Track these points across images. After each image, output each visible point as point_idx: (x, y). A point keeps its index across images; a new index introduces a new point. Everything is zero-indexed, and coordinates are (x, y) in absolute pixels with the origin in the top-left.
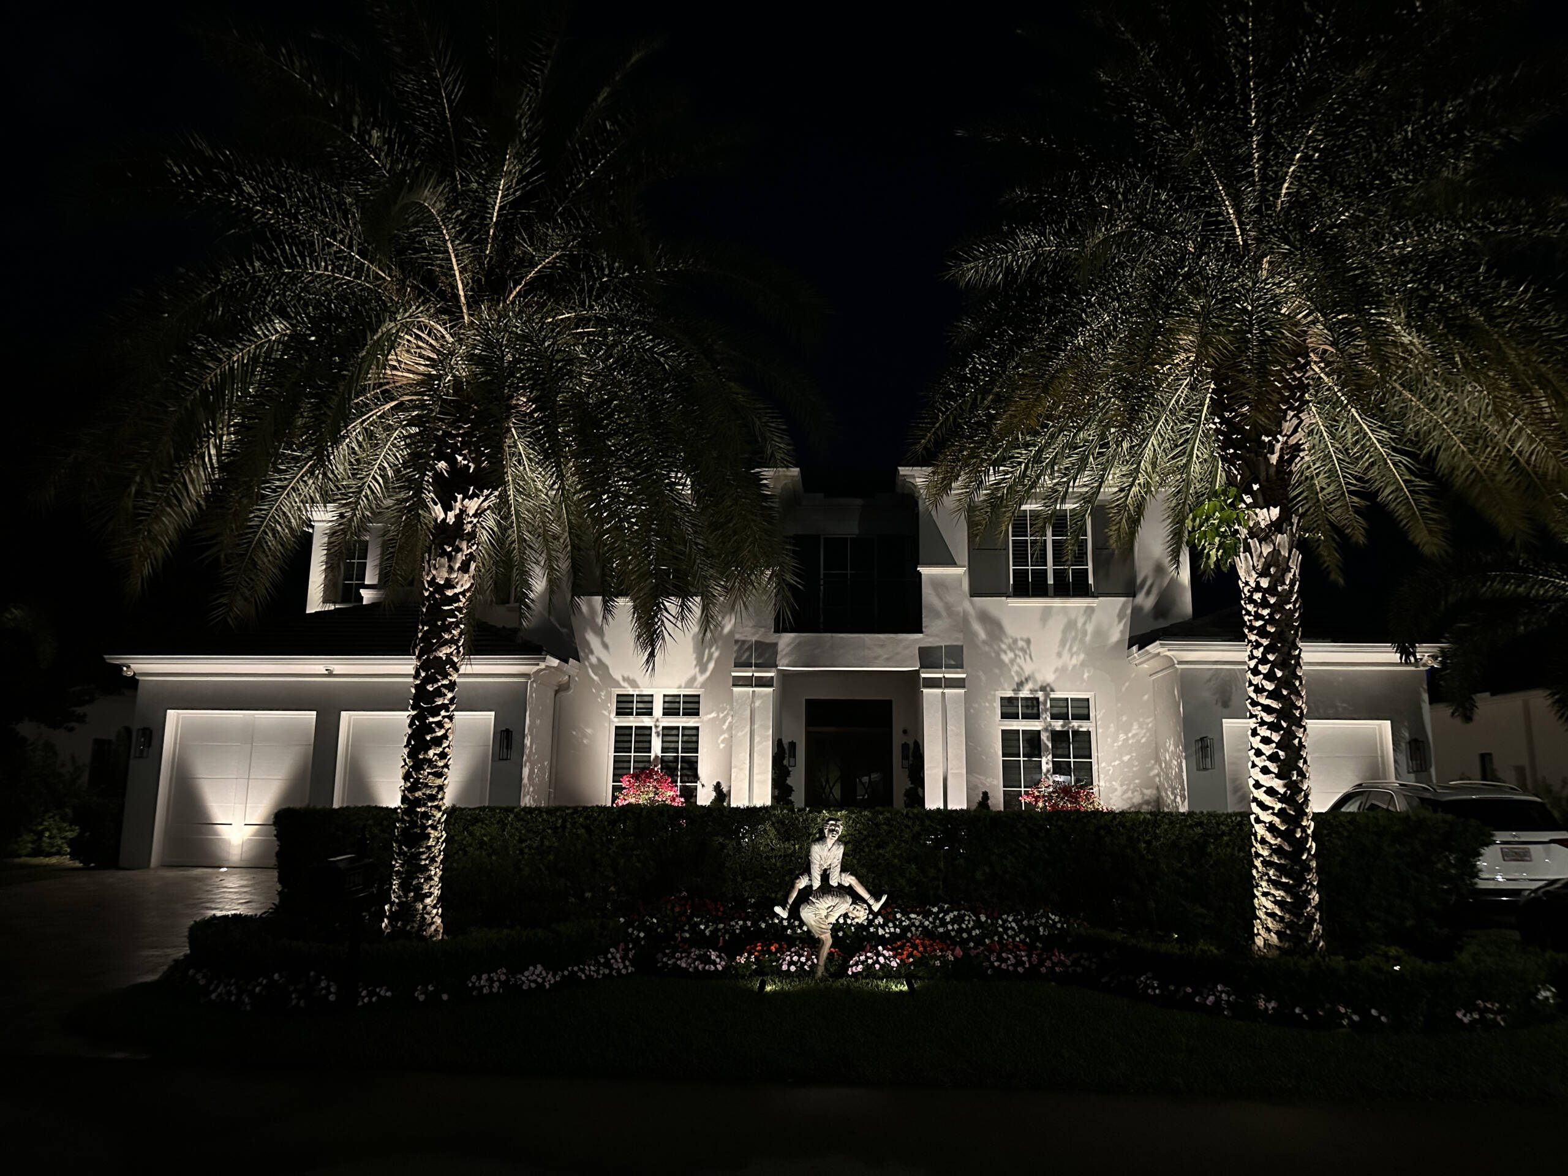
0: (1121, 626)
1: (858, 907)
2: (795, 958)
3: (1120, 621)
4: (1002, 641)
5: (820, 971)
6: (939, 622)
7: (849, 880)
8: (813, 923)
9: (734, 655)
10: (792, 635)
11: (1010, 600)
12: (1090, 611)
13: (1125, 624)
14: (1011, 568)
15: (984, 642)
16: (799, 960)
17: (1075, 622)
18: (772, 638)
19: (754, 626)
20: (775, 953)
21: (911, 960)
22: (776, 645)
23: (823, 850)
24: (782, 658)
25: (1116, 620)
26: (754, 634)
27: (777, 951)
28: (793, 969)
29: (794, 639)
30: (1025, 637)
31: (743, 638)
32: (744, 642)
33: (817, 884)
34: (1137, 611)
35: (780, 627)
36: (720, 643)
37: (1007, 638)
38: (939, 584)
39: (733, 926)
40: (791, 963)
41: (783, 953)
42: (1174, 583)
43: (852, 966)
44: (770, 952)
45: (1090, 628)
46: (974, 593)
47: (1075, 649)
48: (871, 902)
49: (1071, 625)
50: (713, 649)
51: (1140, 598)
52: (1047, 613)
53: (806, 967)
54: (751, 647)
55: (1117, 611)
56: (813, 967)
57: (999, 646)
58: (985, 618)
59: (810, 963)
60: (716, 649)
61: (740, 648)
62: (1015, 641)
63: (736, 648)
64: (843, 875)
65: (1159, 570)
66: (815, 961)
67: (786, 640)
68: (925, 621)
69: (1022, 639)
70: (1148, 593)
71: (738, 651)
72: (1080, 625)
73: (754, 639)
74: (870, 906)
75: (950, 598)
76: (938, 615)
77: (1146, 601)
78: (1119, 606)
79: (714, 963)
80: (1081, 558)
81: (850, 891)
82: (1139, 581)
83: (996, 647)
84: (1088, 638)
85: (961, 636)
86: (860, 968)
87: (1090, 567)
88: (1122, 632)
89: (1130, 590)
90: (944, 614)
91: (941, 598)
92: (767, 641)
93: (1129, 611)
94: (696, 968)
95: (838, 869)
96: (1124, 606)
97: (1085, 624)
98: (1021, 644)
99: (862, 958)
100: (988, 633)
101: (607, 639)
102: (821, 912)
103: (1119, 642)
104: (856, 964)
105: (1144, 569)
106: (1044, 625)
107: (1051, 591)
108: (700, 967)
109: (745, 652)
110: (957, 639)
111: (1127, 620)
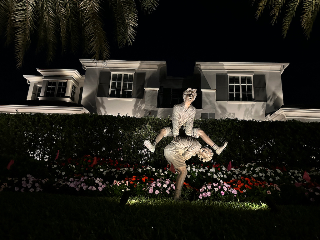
0: (263, 110)
1: (206, 150)
2: (159, 185)
3: (262, 109)
4: (226, 114)
5: (178, 195)
6: (207, 106)
7: (199, 133)
8: (174, 158)
9: (144, 114)
10: (162, 109)
11: (228, 102)
12: (253, 105)
13: (264, 110)
14: (229, 93)
15: (220, 114)
16: (162, 186)
17: (249, 109)
18: (156, 109)
19: (150, 106)
20: (145, 183)
21: (244, 191)
22: (157, 111)
23: (182, 110)
24: (159, 115)
25: (261, 108)
26: (150, 108)
27: (147, 181)
28: (157, 192)
29: (163, 109)
30: (233, 113)
31: (147, 109)
32: (147, 110)
33: (176, 133)
34: (267, 106)
35: (158, 106)
36: (140, 112)
37: (227, 113)
38: (208, 95)
39: (122, 170)
40: (156, 188)
41: (151, 183)
42: (278, 98)
43: (202, 193)
44: (141, 182)
45: (253, 111)
46: (217, 99)
47: (249, 117)
48: (215, 147)
49: (247, 110)
50: (138, 114)
51: (268, 102)
52: (240, 106)
53: (167, 191)
54: (149, 112)
55: (262, 105)
56: (172, 191)
57: (225, 115)
58: (221, 107)
59: (170, 188)
60: (139, 114)
61: (146, 112)
62: (230, 114)
63: (145, 112)
64: (195, 130)
65: (274, 94)
66: (174, 187)
67: (160, 110)
68: (203, 106)
69: (232, 113)
70: (271, 101)
71: (145, 113)
72: (250, 110)
73: (150, 109)
74: (214, 151)
75: (211, 99)
76: (207, 104)
77: (270, 103)
78: (262, 104)
79: (97, 186)
80: (250, 90)
81: (200, 140)
82: (268, 97)
83: (224, 116)
84: (253, 114)
85: (214, 110)
86: (209, 194)
87: (253, 93)
88: (263, 112)
89: (265, 100)
90: (209, 103)
91: (208, 99)
92: (154, 110)
93: (265, 106)
94: (82, 188)
95: (192, 125)
96: (263, 105)
97: (252, 109)
98: (232, 115)
99: (209, 187)
100: (222, 111)
101: (106, 110)
102: (180, 150)
103: (262, 115)
104: (206, 191)
105: (269, 94)
106: (239, 110)
107: (241, 99)
108: (84, 188)
109: (147, 113)
110: (213, 111)
111: (264, 108)
